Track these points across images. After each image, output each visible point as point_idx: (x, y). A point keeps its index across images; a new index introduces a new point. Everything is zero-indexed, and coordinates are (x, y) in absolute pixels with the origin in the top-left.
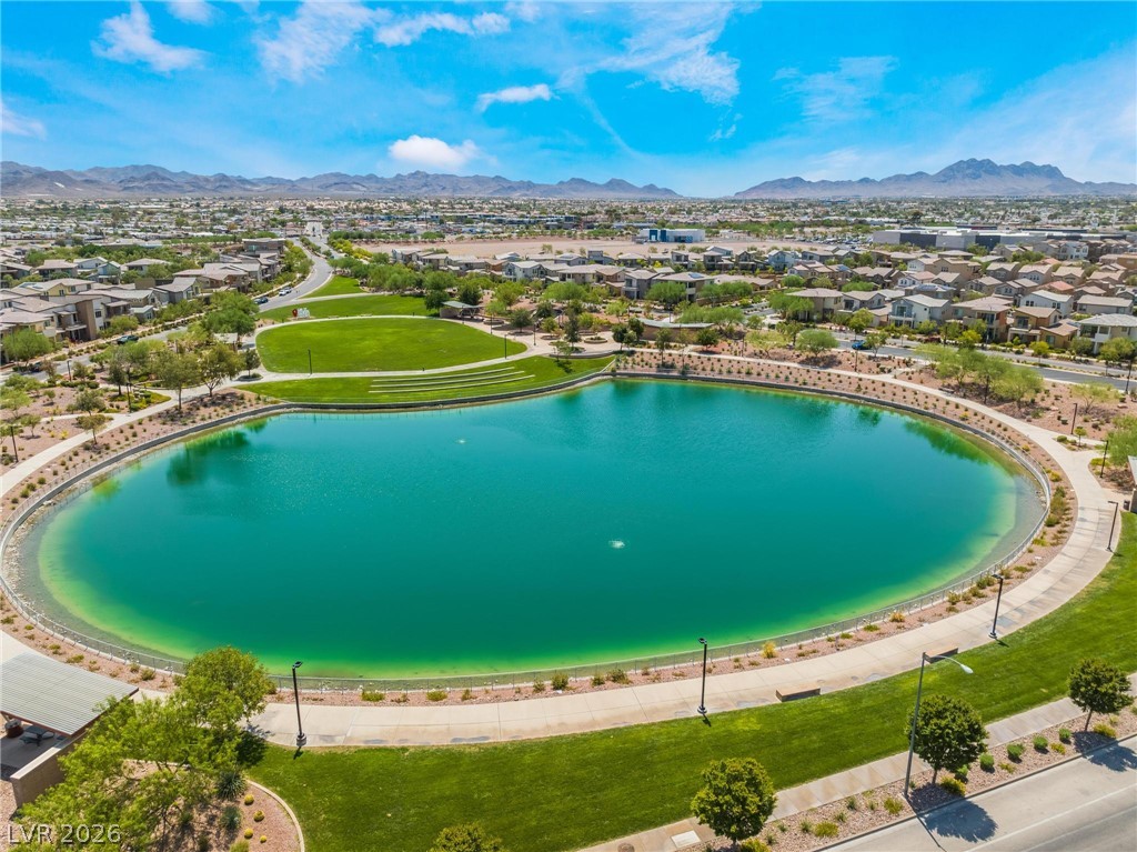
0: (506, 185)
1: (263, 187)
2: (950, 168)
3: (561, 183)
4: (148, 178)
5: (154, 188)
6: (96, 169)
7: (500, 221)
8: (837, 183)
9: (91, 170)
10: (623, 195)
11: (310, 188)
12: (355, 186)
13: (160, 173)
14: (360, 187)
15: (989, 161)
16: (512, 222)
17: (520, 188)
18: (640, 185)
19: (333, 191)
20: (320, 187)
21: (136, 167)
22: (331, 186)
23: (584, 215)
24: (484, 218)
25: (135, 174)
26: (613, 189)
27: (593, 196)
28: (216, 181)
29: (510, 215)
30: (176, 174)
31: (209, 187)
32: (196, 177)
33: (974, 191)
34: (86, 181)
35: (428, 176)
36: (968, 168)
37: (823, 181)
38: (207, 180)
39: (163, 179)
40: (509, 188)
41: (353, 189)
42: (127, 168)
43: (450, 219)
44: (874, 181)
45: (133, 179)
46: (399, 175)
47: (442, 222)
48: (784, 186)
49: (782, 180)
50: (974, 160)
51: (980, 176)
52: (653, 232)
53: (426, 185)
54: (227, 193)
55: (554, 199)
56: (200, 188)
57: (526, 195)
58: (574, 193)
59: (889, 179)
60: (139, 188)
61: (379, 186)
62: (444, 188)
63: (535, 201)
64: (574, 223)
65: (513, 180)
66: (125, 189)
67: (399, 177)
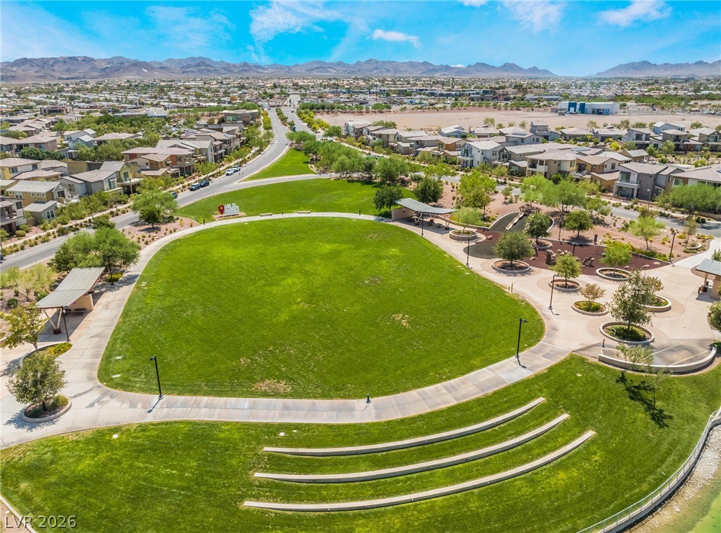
0: (431, 68)
1: (270, 70)
3: (470, 66)
4: (198, 65)
5: (201, 72)
6: (169, 60)
7: (432, 94)
9: (166, 61)
10: (514, 74)
11: (300, 71)
12: (329, 69)
13: (207, 62)
14: (332, 70)
16: (442, 95)
17: (440, 70)
18: (526, 67)
19: (315, 73)
20: (307, 70)
21: (193, 59)
22: (313, 69)
24: (420, 92)
25: (192, 63)
26: (507, 71)
27: (493, 75)
28: (240, 66)
29: (439, 90)
30: (217, 63)
31: (236, 71)
32: (228, 64)
34: (161, 68)
35: (377, 62)
37: (666, 64)
38: (235, 66)
39: (208, 66)
40: (433, 69)
41: (328, 71)
42: (187, 59)
43: (394, 92)
44: (706, 63)
45: (189, 66)
47: (388, 95)
49: (632, 63)
52: (571, 106)
53: (376, 68)
54: (246, 74)
55: (466, 77)
56: (230, 71)
57: (445, 75)
58: (479, 73)
60: (192, 71)
61: (345, 69)
62: (388, 70)
63: (453, 79)
64: (490, 96)
65: (435, 64)
66: (184, 72)
67: (358, 63)
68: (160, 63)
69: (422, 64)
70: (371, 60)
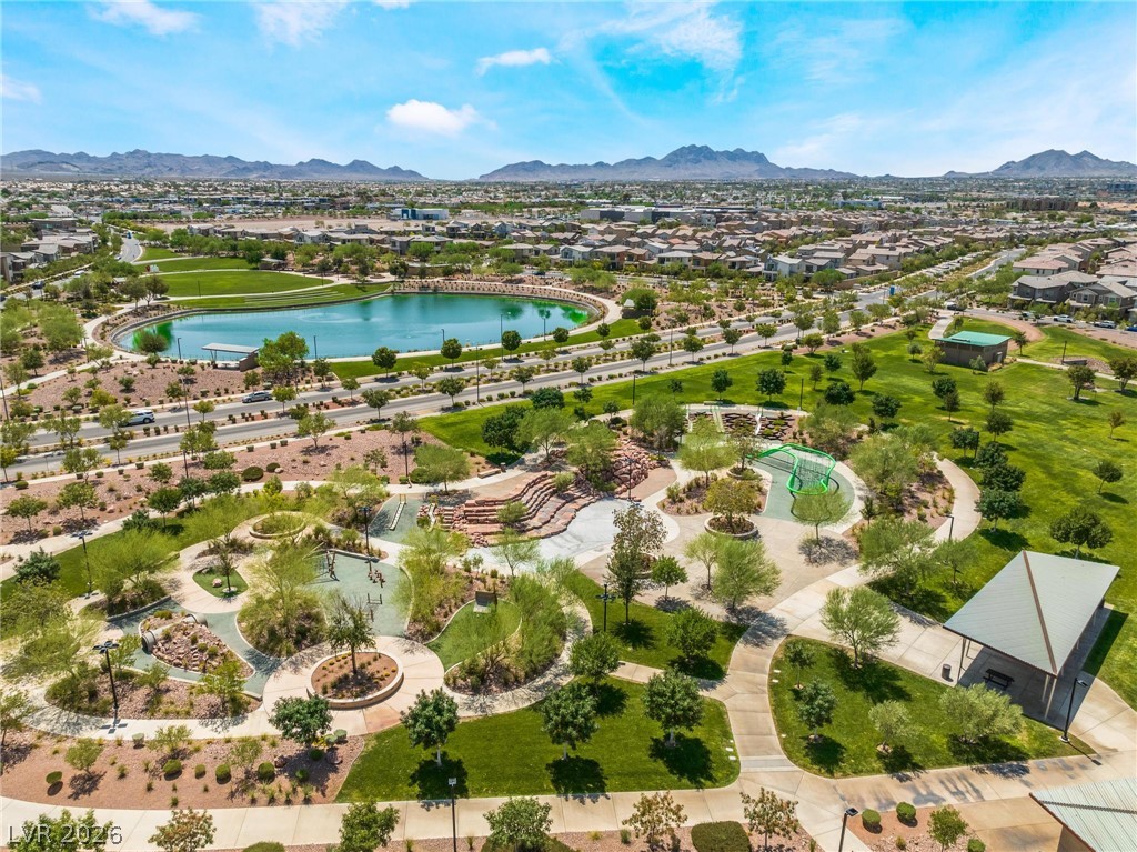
0: (241, 166)
2: (674, 154)
3: (301, 164)
7: (256, 203)
8: (575, 167)
10: (367, 177)
11: (11, 167)
12: (66, 165)
14: (72, 168)
15: (707, 147)
16: (268, 204)
17: (256, 169)
18: (384, 167)
19: (39, 171)
20: (21, 167)
23: (336, 197)
24: (239, 200)
26: (357, 171)
27: (337, 178)
29: (263, 198)
33: (694, 175)
35: (149, 155)
36: (690, 153)
37: (562, 165)
40: (244, 168)
41: (62, 169)
43: (206, 200)
44: (607, 165)
46: (115, 154)
47: (200, 204)
48: (526, 170)
49: (523, 164)
50: (694, 146)
51: (699, 161)
52: (404, 212)
53: (149, 165)
55: (297, 180)
57: (264, 177)
58: (316, 175)
59: (622, 163)
61: (93, 166)
62: (171, 169)
63: (279, 183)
64: (328, 204)
65: (247, 160)
67: (115, 156)
69: (225, 159)
70: (137, 151)
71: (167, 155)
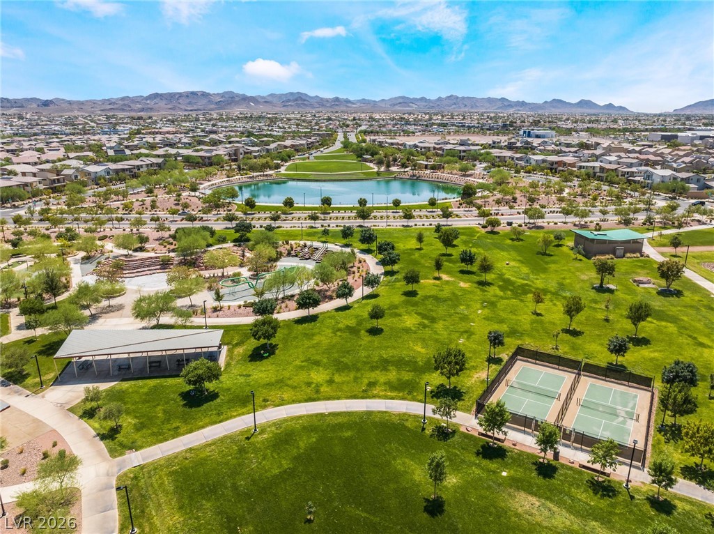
0: (506, 104)
1: (358, 105)
3: (546, 102)
4: (296, 100)
5: (298, 106)
6: (272, 95)
9: (269, 95)
11: (384, 106)
12: (411, 104)
13: (304, 97)
14: (414, 105)
17: (516, 105)
18: (601, 104)
19: (397, 108)
20: (390, 105)
21: (292, 94)
22: (396, 104)
25: (291, 98)
26: (582, 107)
28: (332, 101)
30: (312, 97)
31: (328, 105)
32: (322, 99)
34: (265, 102)
35: (457, 98)
38: (327, 100)
39: (305, 100)
40: (509, 105)
41: (409, 106)
42: (287, 94)
45: (289, 101)
46: (440, 98)
53: (455, 104)
54: (337, 108)
56: (323, 105)
58: (553, 109)
60: (291, 105)
61: (426, 104)
62: (466, 106)
65: (511, 100)
66: (284, 106)
67: (440, 99)
68: (263, 98)
69: (500, 100)
70: (451, 96)
71: (468, 98)
